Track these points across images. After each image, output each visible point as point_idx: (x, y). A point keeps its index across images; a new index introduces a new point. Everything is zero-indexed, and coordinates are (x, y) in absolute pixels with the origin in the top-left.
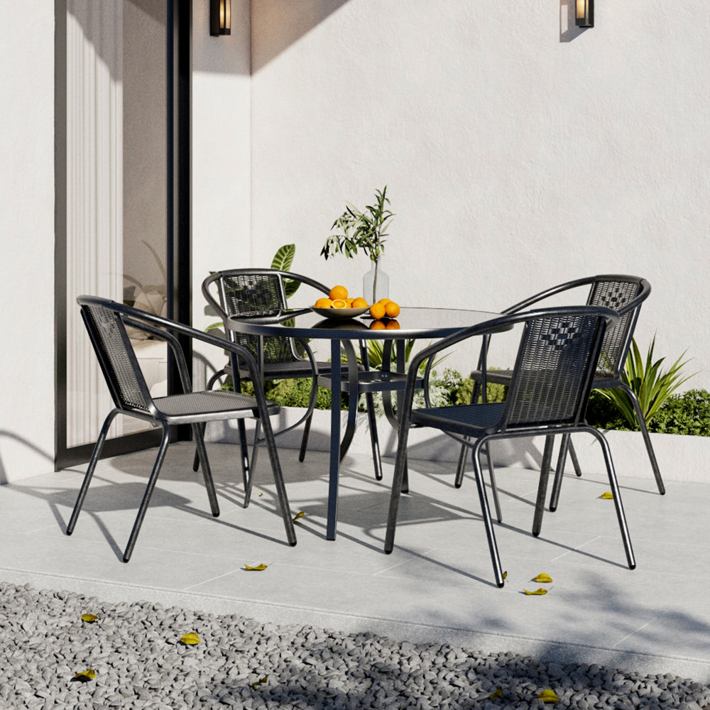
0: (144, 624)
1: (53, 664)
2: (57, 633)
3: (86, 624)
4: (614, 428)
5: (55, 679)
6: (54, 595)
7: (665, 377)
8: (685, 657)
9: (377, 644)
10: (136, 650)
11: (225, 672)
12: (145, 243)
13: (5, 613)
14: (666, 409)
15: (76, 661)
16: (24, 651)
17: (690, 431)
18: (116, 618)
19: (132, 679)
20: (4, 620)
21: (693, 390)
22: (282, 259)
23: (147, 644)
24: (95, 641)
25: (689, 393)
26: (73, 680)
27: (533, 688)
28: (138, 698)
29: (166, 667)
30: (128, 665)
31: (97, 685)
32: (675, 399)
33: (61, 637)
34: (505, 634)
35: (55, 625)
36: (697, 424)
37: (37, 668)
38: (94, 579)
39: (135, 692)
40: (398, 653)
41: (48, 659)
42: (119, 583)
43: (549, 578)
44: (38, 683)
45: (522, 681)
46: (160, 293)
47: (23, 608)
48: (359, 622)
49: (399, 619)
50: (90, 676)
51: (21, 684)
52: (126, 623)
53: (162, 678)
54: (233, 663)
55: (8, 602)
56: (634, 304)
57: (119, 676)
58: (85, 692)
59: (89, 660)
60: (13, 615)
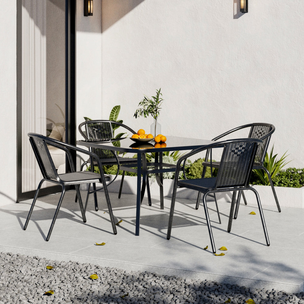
0: (73, 270)
1: (35, 288)
2: (36, 274)
3: (48, 270)
4: (256, 184)
5: (36, 295)
6: (34, 257)
7: (278, 162)
8: (283, 283)
9: (175, 279)
10: (71, 282)
11: (110, 291)
12: (56, 105)
13: (13, 265)
14: (278, 176)
15: (45, 286)
16: (22, 282)
17: (288, 185)
18: (61, 268)
19: (70, 294)
20: (13, 268)
21: (290, 168)
22: (115, 112)
23: (75, 279)
24: (52, 278)
25: (288, 169)
26: (44, 295)
27: (244, 298)
28: (73, 303)
29: (84, 289)
30: (68, 288)
31: (55, 297)
32: (283, 172)
33: (38, 276)
34: (206, 272)
35: (35, 271)
36: (292, 182)
37: (28, 290)
38: (31, 249)
39: (71, 300)
40: (184, 283)
41: (33, 286)
42: (42, 250)
43: (226, 249)
44: (29, 296)
45: (238, 295)
46: (63, 126)
47: (21, 263)
48: (144, 267)
49: (161, 266)
50: (52, 293)
51: (22, 297)
52: (65, 270)
53: (82, 294)
54: (113, 287)
55: (14, 260)
56: (268, 135)
57: (64, 293)
58: (49, 300)
59: (51, 286)
60: (17, 266)
